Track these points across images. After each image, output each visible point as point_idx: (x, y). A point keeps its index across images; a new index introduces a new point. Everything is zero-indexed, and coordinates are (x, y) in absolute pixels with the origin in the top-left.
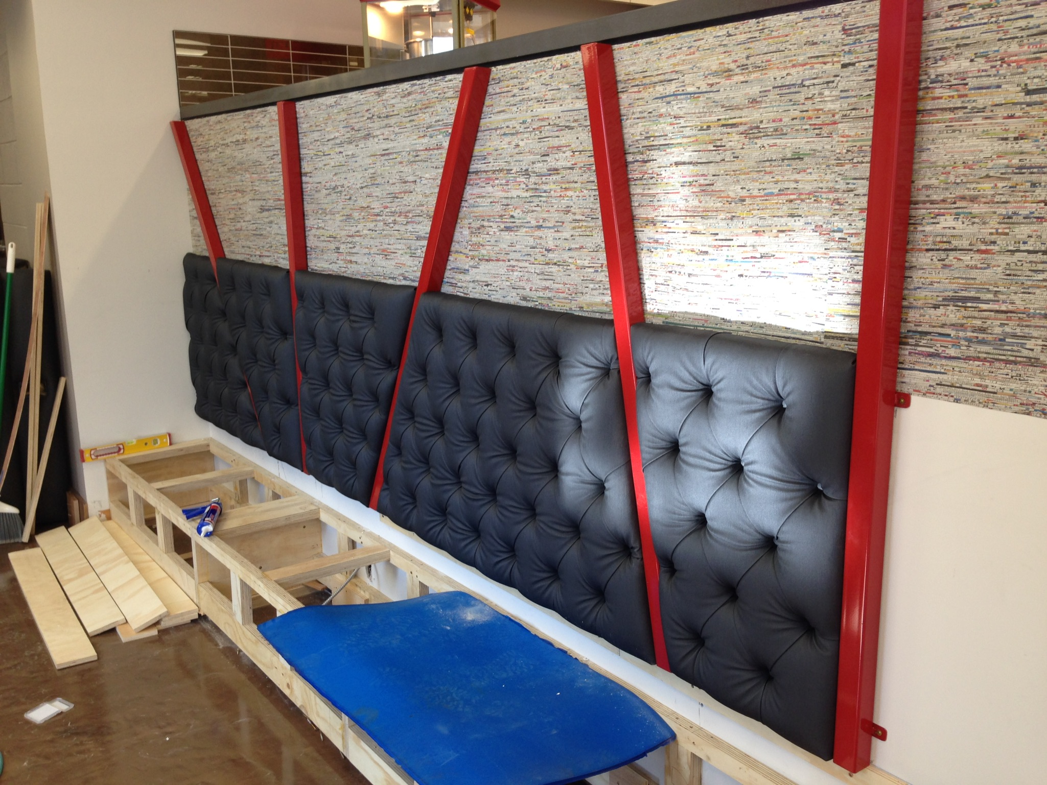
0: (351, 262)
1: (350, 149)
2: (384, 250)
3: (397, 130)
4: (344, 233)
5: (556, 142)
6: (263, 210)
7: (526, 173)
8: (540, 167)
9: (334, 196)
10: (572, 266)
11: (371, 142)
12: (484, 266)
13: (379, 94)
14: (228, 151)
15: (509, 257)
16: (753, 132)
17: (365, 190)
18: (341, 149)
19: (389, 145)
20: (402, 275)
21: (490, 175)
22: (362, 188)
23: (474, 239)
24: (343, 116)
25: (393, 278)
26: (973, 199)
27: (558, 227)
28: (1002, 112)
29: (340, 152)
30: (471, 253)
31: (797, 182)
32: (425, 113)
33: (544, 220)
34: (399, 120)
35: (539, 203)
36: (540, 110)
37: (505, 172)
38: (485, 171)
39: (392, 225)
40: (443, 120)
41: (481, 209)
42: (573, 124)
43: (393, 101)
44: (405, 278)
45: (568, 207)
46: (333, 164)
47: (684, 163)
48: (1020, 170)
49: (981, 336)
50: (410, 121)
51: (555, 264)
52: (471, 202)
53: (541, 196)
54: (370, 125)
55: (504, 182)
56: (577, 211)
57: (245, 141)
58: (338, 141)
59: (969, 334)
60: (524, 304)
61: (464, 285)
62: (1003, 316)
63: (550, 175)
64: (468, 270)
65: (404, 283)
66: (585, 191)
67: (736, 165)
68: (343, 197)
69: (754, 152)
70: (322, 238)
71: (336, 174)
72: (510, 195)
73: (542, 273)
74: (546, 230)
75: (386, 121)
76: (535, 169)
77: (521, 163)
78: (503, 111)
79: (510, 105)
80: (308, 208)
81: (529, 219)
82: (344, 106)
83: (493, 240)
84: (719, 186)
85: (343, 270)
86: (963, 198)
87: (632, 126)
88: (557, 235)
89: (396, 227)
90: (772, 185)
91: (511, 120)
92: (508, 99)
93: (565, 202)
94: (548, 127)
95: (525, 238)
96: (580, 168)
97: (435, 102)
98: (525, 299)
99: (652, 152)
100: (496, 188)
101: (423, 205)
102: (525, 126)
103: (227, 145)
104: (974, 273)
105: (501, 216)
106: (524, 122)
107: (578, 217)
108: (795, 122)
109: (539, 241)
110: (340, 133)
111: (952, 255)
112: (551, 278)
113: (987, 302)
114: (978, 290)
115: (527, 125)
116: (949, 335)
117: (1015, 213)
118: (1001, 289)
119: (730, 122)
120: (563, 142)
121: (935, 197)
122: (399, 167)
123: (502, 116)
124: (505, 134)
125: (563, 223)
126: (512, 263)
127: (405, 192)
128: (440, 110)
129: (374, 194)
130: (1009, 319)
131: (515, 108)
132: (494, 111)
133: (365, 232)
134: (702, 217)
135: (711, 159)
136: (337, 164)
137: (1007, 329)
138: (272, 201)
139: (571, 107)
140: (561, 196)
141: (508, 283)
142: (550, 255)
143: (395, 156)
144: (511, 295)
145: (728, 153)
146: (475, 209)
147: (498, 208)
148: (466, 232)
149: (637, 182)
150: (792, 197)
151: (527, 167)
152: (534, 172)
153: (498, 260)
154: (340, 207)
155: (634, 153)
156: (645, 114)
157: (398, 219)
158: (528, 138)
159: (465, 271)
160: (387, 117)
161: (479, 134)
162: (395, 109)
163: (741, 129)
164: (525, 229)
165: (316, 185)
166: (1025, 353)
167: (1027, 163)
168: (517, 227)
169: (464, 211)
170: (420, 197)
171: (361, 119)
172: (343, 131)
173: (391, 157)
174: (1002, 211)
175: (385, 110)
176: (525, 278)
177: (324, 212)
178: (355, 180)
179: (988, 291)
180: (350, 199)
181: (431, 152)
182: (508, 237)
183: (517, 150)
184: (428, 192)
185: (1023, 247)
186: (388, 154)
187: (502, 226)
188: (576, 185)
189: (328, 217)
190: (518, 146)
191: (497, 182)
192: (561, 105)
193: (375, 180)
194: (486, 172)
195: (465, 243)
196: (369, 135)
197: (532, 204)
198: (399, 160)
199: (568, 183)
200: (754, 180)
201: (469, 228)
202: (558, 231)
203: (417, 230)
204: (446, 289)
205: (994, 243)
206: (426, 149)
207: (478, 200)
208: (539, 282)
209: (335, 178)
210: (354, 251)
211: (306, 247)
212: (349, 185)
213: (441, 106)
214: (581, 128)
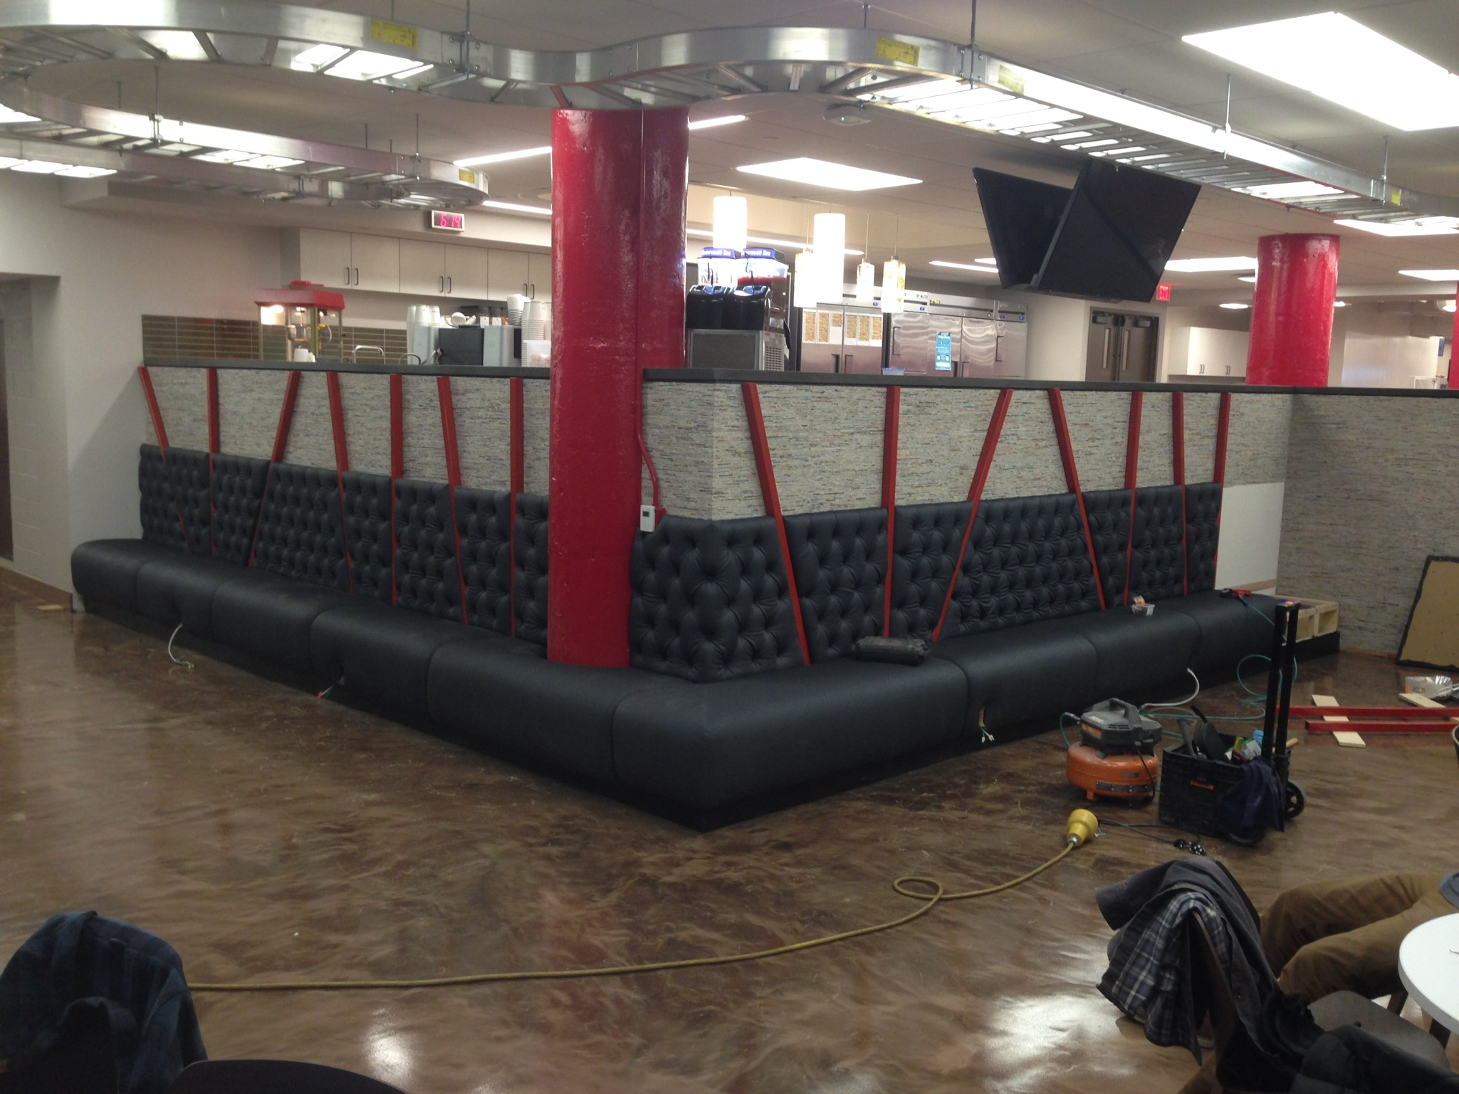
0: (242, 449)
1: (243, 395)
2: (257, 444)
3: (264, 389)
4: (239, 435)
6: (195, 420)
7: (313, 414)
8: (317, 412)
9: (235, 416)
12: (299, 451)
13: (257, 373)
14: (175, 387)
15: (307, 448)
17: (250, 415)
19: (261, 396)
20: (265, 455)
22: (248, 414)
23: (296, 440)
24: (240, 379)
27: (323, 435)
29: (238, 396)
30: (294, 445)
32: (275, 384)
33: (319, 432)
34: (265, 385)
35: (316, 426)
36: (316, 391)
37: (306, 413)
39: (260, 432)
40: (283, 388)
41: (298, 427)
42: (325, 398)
43: (263, 377)
44: (265, 457)
45: (326, 428)
46: (234, 401)
50: (269, 387)
51: (323, 450)
52: (294, 424)
53: (318, 423)
54: (253, 386)
55: (307, 417)
57: (186, 383)
58: (237, 391)
61: (292, 459)
64: (293, 453)
65: (265, 459)
66: (329, 423)
68: (239, 417)
70: (228, 437)
71: (236, 406)
72: (308, 423)
73: (318, 454)
74: (319, 437)
75: (260, 385)
77: (311, 410)
78: (305, 389)
79: (307, 387)
80: (221, 421)
81: (313, 432)
82: (240, 375)
83: (302, 440)
87: (344, 401)
88: (323, 439)
89: (262, 433)
91: (307, 393)
93: (325, 426)
94: (317, 398)
95: (313, 439)
96: (327, 414)
97: (280, 381)
99: (349, 411)
100: (303, 419)
101: (274, 424)
103: (174, 384)
105: (305, 431)
109: (317, 441)
112: (321, 455)
115: (313, 395)
120: (321, 404)
122: (264, 406)
123: (305, 391)
124: (306, 397)
127: (266, 417)
128: (282, 384)
129: (253, 417)
131: (309, 388)
132: (302, 388)
133: (249, 434)
136: (236, 401)
138: (200, 416)
140: (324, 424)
141: (307, 458)
142: (321, 446)
146: (296, 427)
147: (304, 427)
149: (345, 421)
153: (303, 448)
154: (237, 422)
155: (343, 410)
157: (263, 429)
158: (313, 401)
160: (261, 383)
161: (297, 397)
162: (264, 380)
165: (226, 410)
169: (291, 427)
170: (274, 420)
171: (249, 383)
172: (239, 386)
173: (262, 401)
175: (260, 380)
176: (313, 455)
177: (230, 424)
178: (245, 410)
180: (242, 418)
181: (279, 401)
182: (307, 439)
184: (277, 417)
186: (260, 400)
187: (305, 434)
188: (326, 420)
189: (231, 426)
190: (310, 403)
191: (304, 416)
192: (323, 390)
193: (254, 411)
194: (300, 412)
195: (292, 441)
196: (252, 390)
199: (323, 419)
201: (293, 435)
202: (323, 437)
203: (272, 434)
204: (284, 461)
206: (277, 400)
207: (297, 423)
208: (318, 457)
209: (235, 408)
210: (243, 443)
211: (219, 441)
212: (242, 411)
213: (282, 382)
214: (328, 400)
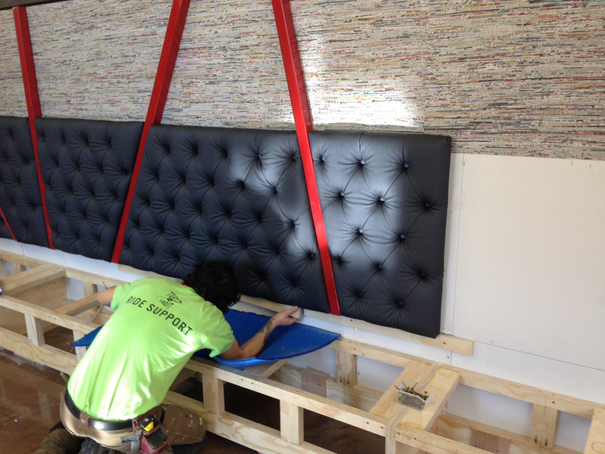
0: (81, 109)
1: (77, 36)
2: (110, 101)
3: (117, 23)
4: (73, 91)
5: (246, 30)
7: (224, 49)
9: (63, 67)
10: (261, 103)
11: (94, 32)
12: (194, 107)
13: (100, 1)
15: (213, 100)
16: (379, 23)
17: (91, 62)
18: (68, 37)
19: (112, 33)
20: (127, 115)
21: (196, 50)
22: (88, 61)
23: (186, 90)
24: (70, 15)
25: (120, 118)
26: (503, 55)
27: (250, 80)
28: (518, 12)
29: (67, 39)
30: (183, 99)
31: (406, 49)
32: (141, 12)
33: (239, 77)
34: (119, 17)
35: (234, 67)
36: (232, 11)
37: (208, 48)
38: (191, 48)
39: (116, 84)
40: (156, 17)
41: (190, 71)
42: (257, 19)
43: (113, 5)
44: (130, 117)
45: (256, 68)
46: (61, 46)
47: (335, 41)
48: (527, 39)
49: (508, 121)
50: (128, 17)
51: (248, 102)
52: (182, 67)
53: (236, 63)
54: (93, 21)
55: (207, 54)
56: (262, 70)
58: (65, 31)
59: (502, 121)
60: (227, 127)
61: (179, 118)
62: (520, 111)
63: (242, 50)
64: (182, 110)
65: (128, 120)
66: (268, 59)
67: (368, 41)
68: (71, 67)
69: (380, 34)
70: (54, 95)
71: (64, 53)
72: (212, 62)
73: (239, 108)
74: (241, 83)
75: (107, 18)
76: (231, 47)
77: (220, 43)
78: (204, 11)
79: (210, 8)
80: (39, 76)
81: (227, 76)
82: (70, 9)
83: (200, 91)
84: (358, 52)
85: (74, 115)
86: (498, 55)
87: (299, 20)
88: (249, 85)
89: (120, 85)
90: (391, 51)
91: (210, 16)
92: (208, 4)
93: (254, 65)
94: (239, 21)
95: (225, 88)
96: (264, 45)
97: (149, 5)
98: (227, 124)
99: (314, 35)
100: (201, 58)
101: (142, 71)
102: (222, 20)
104: (504, 91)
105: (206, 75)
106: (221, 18)
107: (263, 74)
108: (404, 17)
109: (235, 89)
110: (68, 26)
111: (493, 83)
112: (246, 110)
113: (511, 104)
114: (506, 99)
115: (223, 20)
116: (491, 123)
117: (525, 61)
118: (518, 98)
119: (364, 17)
120: (251, 30)
121: (483, 55)
122: (121, 47)
123: (203, 14)
124: (206, 25)
125: (253, 78)
126: (216, 103)
127: (126, 63)
128: (153, 10)
129: (99, 65)
130: (522, 112)
131: (213, 10)
132: (197, 11)
133: (93, 89)
134: (348, 71)
135: (353, 38)
136: (65, 46)
137: (522, 117)
138: (5, 73)
139: (255, 9)
140: (250, 62)
141: (214, 116)
142: (245, 97)
143: (116, 40)
144: (216, 122)
145: (364, 35)
146: (185, 72)
147: (204, 71)
148: (179, 86)
149: (304, 52)
150: (403, 57)
151: (224, 45)
152: (230, 48)
153: (205, 102)
154: (69, 74)
155: (301, 36)
156: (308, 14)
157: (121, 80)
158: (224, 28)
159: (180, 110)
160: (108, 15)
161: (186, 26)
162: (114, 10)
163: (371, 21)
164: (225, 83)
165: (47, 61)
166: (531, 127)
167: (531, 36)
168: (219, 81)
169: (176, 72)
170: (139, 66)
171: (86, 17)
172: (69, 25)
173: (113, 40)
174: (518, 60)
175: (106, 11)
176: (227, 112)
177: (55, 78)
178: (82, 56)
179: (512, 99)
180: (78, 68)
181: (147, 37)
182: (212, 88)
183: (216, 35)
184: (145, 62)
185: (529, 77)
186: (110, 39)
187: (207, 81)
188: (261, 55)
189: (58, 81)
190: (216, 32)
191: (201, 55)
192: (248, 8)
193: (99, 56)
194: (193, 49)
195: (178, 93)
196: (92, 27)
197: (229, 68)
198: (120, 42)
199: (255, 54)
200: (380, 49)
201: (181, 84)
202: (249, 83)
203: (138, 86)
204: (164, 122)
205: (514, 76)
206: (143, 35)
207: (187, 66)
208: (237, 113)
209: (63, 55)
210: (83, 102)
211: (39, 102)
212: (76, 59)
213: (154, 8)
214: (263, 22)
